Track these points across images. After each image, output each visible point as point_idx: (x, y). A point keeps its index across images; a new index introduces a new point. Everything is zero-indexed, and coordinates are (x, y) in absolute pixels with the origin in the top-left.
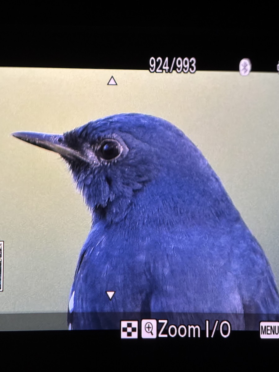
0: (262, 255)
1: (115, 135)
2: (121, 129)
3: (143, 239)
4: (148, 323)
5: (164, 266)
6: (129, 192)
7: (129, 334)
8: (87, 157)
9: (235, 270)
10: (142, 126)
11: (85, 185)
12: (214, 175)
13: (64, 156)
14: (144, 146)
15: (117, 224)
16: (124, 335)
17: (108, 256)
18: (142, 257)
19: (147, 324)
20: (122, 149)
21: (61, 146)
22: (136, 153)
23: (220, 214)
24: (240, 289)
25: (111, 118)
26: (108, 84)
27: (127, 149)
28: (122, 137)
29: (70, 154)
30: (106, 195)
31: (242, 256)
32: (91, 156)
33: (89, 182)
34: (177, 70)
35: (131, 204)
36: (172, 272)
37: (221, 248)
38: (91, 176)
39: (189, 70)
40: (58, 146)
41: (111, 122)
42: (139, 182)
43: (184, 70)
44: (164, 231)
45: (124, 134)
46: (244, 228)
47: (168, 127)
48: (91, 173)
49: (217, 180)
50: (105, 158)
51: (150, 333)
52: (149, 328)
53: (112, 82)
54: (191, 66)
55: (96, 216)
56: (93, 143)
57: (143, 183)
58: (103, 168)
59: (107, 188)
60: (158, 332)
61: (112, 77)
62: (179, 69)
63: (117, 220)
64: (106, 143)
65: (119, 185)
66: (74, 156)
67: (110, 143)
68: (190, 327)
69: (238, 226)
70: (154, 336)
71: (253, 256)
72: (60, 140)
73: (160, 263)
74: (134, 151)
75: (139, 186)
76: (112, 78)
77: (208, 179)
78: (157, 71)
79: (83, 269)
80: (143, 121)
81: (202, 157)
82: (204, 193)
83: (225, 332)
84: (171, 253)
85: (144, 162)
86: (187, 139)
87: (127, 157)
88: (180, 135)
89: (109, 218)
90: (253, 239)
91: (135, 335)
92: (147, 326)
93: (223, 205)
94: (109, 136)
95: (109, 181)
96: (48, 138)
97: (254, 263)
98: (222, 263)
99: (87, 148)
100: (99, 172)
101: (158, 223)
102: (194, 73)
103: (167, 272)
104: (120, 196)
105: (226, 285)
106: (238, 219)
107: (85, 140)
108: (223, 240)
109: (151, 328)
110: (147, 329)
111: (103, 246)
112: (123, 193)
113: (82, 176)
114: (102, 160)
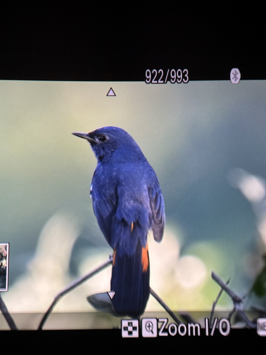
0: (154, 172)
1: (105, 134)
2: (107, 132)
3: (115, 167)
4: (149, 322)
5: (122, 176)
6: (110, 152)
7: (130, 333)
8: (96, 140)
9: (145, 177)
10: (114, 130)
11: (95, 150)
12: (138, 146)
13: (89, 140)
14: (114, 137)
15: (106, 162)
16: (125, 334)
17: (103, 173)
18: (114, 174)
19: (147, 323)
20: (107, 138)
21: (87, 137)
22: (112, 139)
23: (140, 159)
24: (147, 183)
25: (103, 128)
26: (107, 95)
27: (109, 138)
28: (107, 134)
29: (91, 140)
30: (102, 153)
31: (147, 172)
32: (97, 140)
33: (97, 148)
34: (171, 80)
35: (110, 156)
36: (124, 178)
37: (140, 170)
38: (97, 147)
39: (182, 80)
40: (86, 137)
41: (104, 129)
42: (113, 149)
43: (178, 80)
44: (122, 165)
45: (108, 133)
46: (148, 163)
47: (122, 130)
48: (97, 146)
49: (139, 148)
50: (102, 141)
51: (151, 332)
52: (149, 326)
53: (111, 93)
54: (184, 77)
55: (99, 160)
56: (98, 136)
57: (114, 149)
58: (101, 144)
59: (102, 151)
60: (158, 330)
61: (111, 88)
62: (173, 79)
63: (106, 161)
64: (102, 136)
65: (107, 150)
66: (92, 140)
67: (103, 136)
68: (189, 326)
69: (146, 163)
70: (155, 335)
71: (151, 172)
72: (87, 135)
73: (120, 175)
74: (111, 139)
75: (113, 150)
76: (111, 90)
77: (136, 147)
78: (153, 82)
79: (95, 177)
80: (114, 129)
81: (133, 140)
82: (135, 152)
83: (224, 330)
84: (124, 172)
85: (115, 142)
86: (128, 135)
87: (109, 140)
88: (126, 133)
89: (103, 161)
90: (151, 167)
91: (136, 334)
92: (148, 324)
93: (141, 156)
94: (103, 134)
95: (103, 148)
96: (83, 134)
97: (151, 174)
98: (141, 175)
99: (96, 138)
100: (100, 146)
101: (120, 162)
102: (187, 83)
103: (123, 178)
104: (107, 153)
105: (142, 182)
106: (145, 160)
107: (95, 135)
108: (141, 168)
109: (151, 327)
110: (148, 328)
111: (101, 170)
112: (108, 152)
113: (94, 147)
114: (101, 141)
